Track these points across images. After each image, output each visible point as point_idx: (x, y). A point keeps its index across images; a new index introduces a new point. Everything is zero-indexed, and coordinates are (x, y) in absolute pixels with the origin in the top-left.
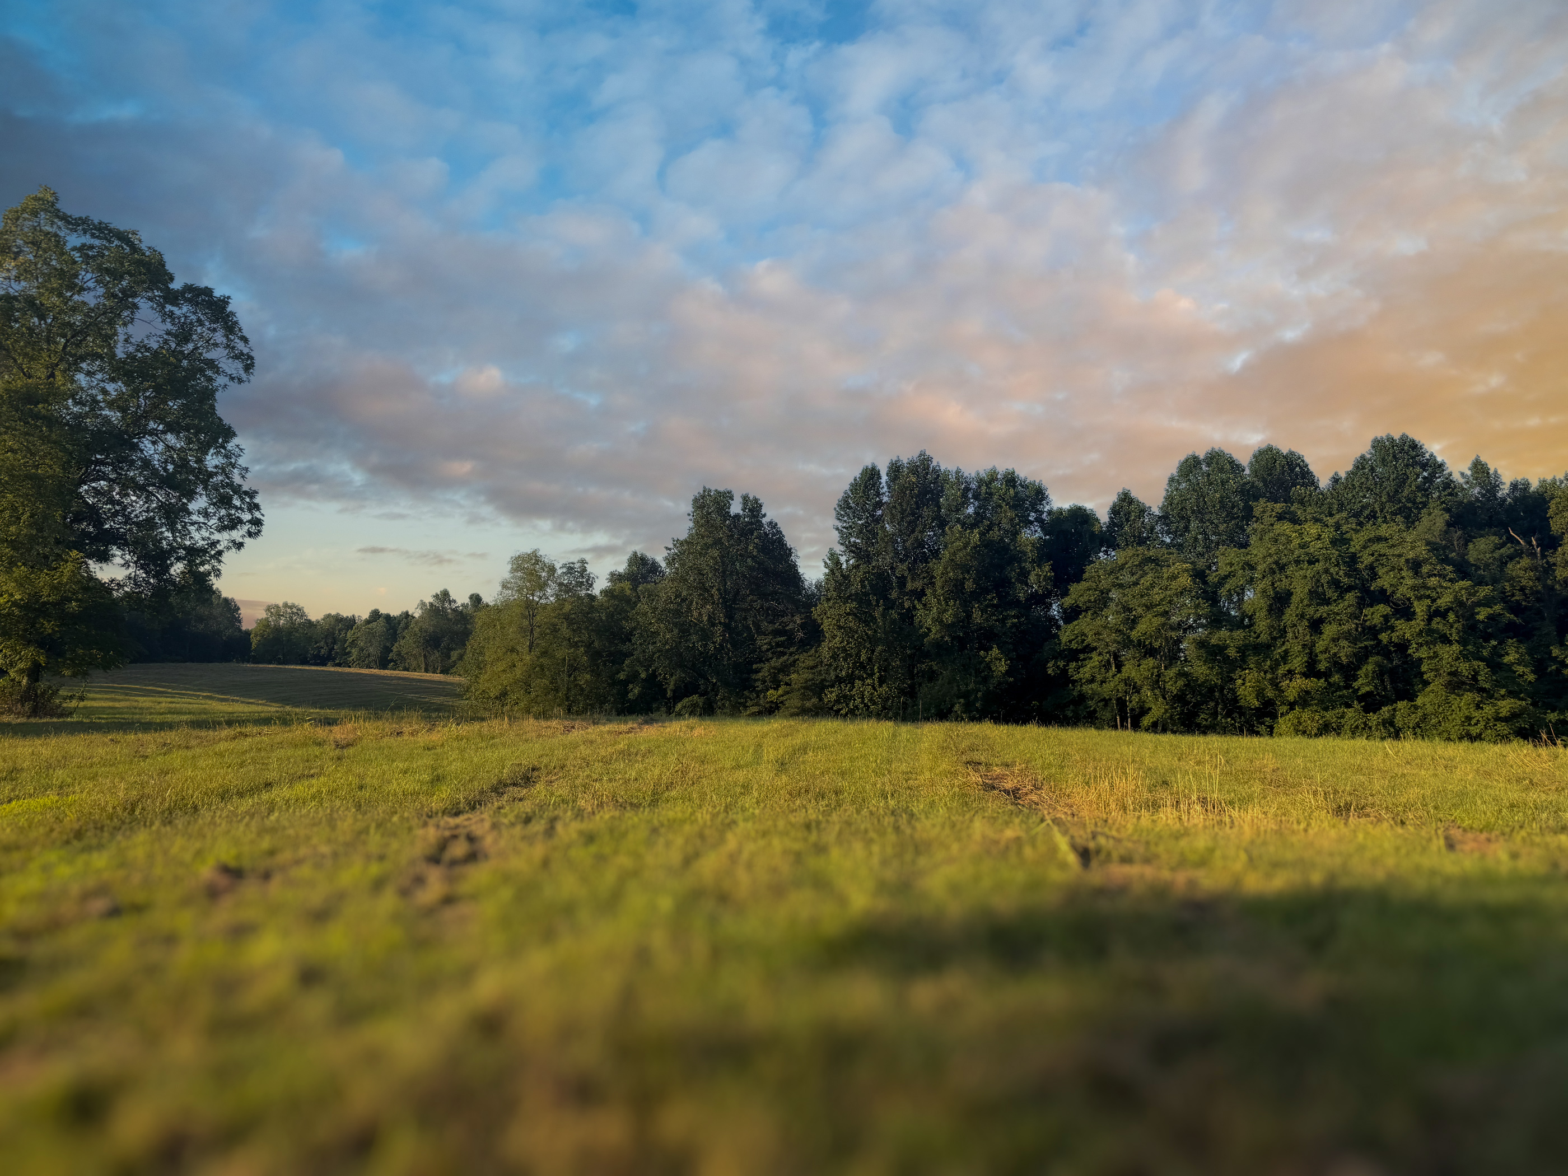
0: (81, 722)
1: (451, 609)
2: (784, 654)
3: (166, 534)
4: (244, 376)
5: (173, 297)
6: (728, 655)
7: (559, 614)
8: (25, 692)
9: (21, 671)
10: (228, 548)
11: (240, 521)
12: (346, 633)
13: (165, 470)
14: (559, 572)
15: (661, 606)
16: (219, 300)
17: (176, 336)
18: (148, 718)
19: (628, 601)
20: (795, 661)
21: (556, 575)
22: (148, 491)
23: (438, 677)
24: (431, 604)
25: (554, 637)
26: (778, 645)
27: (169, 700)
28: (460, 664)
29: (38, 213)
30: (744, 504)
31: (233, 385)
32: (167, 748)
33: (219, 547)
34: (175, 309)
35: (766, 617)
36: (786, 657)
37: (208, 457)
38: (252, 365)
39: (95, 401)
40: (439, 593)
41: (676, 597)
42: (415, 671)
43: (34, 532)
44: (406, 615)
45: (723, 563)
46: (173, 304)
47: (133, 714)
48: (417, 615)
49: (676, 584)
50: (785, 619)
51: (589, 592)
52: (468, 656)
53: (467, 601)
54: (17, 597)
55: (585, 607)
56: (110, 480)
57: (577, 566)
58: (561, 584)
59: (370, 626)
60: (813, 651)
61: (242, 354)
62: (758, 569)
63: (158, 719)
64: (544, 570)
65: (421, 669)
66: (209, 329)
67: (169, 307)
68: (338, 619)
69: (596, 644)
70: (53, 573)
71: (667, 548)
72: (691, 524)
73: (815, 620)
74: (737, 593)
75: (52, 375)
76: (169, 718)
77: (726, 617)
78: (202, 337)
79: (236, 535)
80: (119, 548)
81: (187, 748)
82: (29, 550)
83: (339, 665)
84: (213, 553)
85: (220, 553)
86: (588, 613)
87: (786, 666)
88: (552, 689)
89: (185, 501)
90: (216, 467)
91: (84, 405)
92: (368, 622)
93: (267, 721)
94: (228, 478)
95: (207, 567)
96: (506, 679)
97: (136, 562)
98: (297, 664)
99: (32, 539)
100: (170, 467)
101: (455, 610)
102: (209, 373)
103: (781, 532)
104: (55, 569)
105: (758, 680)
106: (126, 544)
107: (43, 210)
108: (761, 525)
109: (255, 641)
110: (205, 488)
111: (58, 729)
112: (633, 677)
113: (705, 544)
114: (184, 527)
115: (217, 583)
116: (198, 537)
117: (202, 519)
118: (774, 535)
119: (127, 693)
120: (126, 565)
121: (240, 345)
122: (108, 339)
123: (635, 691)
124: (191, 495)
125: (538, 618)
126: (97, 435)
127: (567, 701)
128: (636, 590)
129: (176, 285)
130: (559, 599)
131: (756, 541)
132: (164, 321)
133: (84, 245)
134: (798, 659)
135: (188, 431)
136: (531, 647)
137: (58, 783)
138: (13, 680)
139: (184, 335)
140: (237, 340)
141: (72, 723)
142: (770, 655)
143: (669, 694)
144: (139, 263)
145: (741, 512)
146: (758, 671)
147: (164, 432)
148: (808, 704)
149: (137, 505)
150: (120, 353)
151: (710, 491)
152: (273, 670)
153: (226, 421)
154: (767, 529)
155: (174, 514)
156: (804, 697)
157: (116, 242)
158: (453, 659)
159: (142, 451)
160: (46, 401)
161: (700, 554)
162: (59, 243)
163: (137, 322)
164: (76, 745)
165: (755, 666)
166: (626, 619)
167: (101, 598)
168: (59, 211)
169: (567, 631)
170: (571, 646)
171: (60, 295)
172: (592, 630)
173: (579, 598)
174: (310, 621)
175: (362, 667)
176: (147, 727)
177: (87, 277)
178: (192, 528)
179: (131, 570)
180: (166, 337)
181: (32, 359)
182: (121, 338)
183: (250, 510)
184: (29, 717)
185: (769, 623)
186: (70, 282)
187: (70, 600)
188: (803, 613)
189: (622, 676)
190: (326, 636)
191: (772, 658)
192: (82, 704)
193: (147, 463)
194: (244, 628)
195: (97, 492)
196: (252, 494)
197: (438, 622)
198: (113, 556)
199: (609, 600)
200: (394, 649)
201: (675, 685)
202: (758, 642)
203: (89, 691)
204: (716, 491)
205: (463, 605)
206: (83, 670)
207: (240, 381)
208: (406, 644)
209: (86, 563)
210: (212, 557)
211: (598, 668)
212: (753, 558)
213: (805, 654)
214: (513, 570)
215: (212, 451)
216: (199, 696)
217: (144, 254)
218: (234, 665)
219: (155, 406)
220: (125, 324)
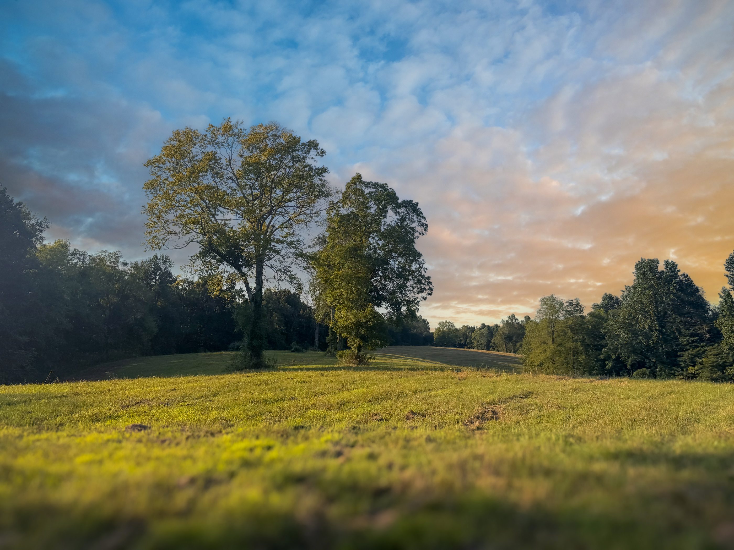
0: (374, 367)
1: (516, 323)
2: (698, 347)
3: (399, 296)
4: (424, 232)
5: (399, 206)
6: (662, 347)
7: (566, 326)
8: (356, 355)
9: (355, 348)
10: (421, 300)
11: (425, 289)
12: (471, 334)
13: (398, 271)
14: (565, 305)
15: (620, 321)
16: (415, 204)
17: (400, 220)
18: (396, 367)
19: (603, 319)
20: (705, 351)
21: (563, 306)
22: (393, 279)
23: (512, 355)
24: (507, 321)
25: (565, 337)
26: (693, 342)
27: (404, 360)
28: (521, 349)
29: (356, 183)
30: (666, 265)
31: (421, 236)
32: (400, 376)
33: (418, 300)
34: (400, 210)
35: (684, 326)
36: (699, 349)
37: (413, 265)
38: (427, 228)
39: (375, 248)
40: (510, 316)
41: (629, 316)
42: (501, 351)
43: (358, 297)
44: (497, 326)
45: (656, 297)
46: (399, 209)
47: (391, 365)
48: (501, 326)
49: (629, 309)
50: (697, 327)
51: (581, 314)
52: (524, 345)
53: (523, 319)
54: (353, 321)
55: (580, 322)
56: (381, 276)
57: (574, 301)
58: (566, 311)
59: (481, 331)
60: (716, 345)
61: (423, 224)
62: (678, 300)
63: (399, 367)
64: (557, 304)
65: (504, 351)
66: (411, 216)
67: (398, 210)
68: (468, 328)
69: (587, 340)
70: (364, 312)
71: (622, 291)
72: (635, 278)
73: (716, 328)
74: (665, 313)
75: (362, 240)
76: (402, 367)
77: (659, 326)
78: (409, 219)
79: (424, 295)
80: (384, 301)
81: (407, 377)
82: (356, 304)
83: (469, 348)
84: (416, 302)
85: (418, 302)
86: (581, 325)
87: (699, 354)
88: (565, 363)
89: (405, 282)
90: (416, 269)
91: (372, 250)
92: (480, 329)
93: (435, 369)
94: (420, 272)
95: (414, 308)
96: (542, 357)
97: (390, 307)
98: (452, 347)
99: (357, 299)
100: (400, 270)
101: (518, 324)
102: (412, 232)
103: (690, 279)
104: (364, 310)
105: (682, 361)
106: (386, 300)
107: (357, 182)
108: (677, 276)
109: (435, 337)
110: (412, 277)
111: (367, 369)
112: (609, 357)
113: (644, 288)
114: (405, 292)
115: (418, 314)
116: (410, 296)
117: (411, 289)
118: (686, 281)
119: (390, 357)
120: (387, 308)
121: (423, 221)
122: (378, 224)
123: (609, 365)
124: (407, 280)
125: (556, 327)
126: (376, 259)
127: (573, 368)
128: (607, 313)
129: (400, 201)
130: (566, 318)
131: (674, 285)
132: (396, 215)
133: (370, 192)
134: (707, 350)
135: (405, 256)
136: (553, 342)
137: (367, 385)
138: (353, 351)
139: (403, 219)
140: (421, 219)
141: (371, 367)
142: (688, 347)
143: (628, 367)
144: (388, 195)
145: (665, 270)
146: (681, 356)
147: (398, 257)
148: (715, 376)
149: (390, 286)
150: (383, 230)
151: (645, 260)
152: (443, 349)
153: (419, 251)
154: (682, 278)
155: (402, 287)
156: (712, 372)
157: (380, 189)
158: (518, 346)
159: (390, 265)
160: (360, 250)
161: (641, 293)
162: (363, 192)
163: (387, 217)
164: (372, 374)
165: (679, 353)
166: (602, 327)
167: (380, 321)
168: (362, 181)
169: (571, 334)
170: (574, 341)
171: (363, 211)
172: (584, 334)
173: (576, 317)
174: (456, 329)
175: (479, 349)
176: (394, 369)
177: (372, 204)
178: (408, 293)
179: (388, 310)
180: (397, 221)
181: (356, 235)
182: (383, 223)
183: (428, 285)
184: (358, 365)
185: (687, 329)
186: (365, 205)
187: (369, 321)
188: (708, 324)
189: (601, 357)
190: (463, 335)
191: (689, 349)
192: (374, 361)
193: (392, 269)
194: (431, 332)
195: (377, 281)
196: (429, 278)
197: (510, 329)
198: (383, 304)
199: (592, 319)
200: (492, 341)
201: (631, 362)
202: (680, 340)
203: (377, 356)
204: (649, 259)
205: (522, 321)
206: (375, 347)
207: (423, 234)
208: (497, 339)
209: (374, 307)
210: (416, 303)
211: (589, 352)
212: (674, 294)
213: (711, 347)
214: (542, 305)
215: (414, 262)
216: (415, 359)
217: (389, 192)
218: (427, 347)
219: (394, 247)
220: (384, 218)
